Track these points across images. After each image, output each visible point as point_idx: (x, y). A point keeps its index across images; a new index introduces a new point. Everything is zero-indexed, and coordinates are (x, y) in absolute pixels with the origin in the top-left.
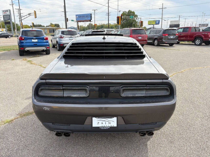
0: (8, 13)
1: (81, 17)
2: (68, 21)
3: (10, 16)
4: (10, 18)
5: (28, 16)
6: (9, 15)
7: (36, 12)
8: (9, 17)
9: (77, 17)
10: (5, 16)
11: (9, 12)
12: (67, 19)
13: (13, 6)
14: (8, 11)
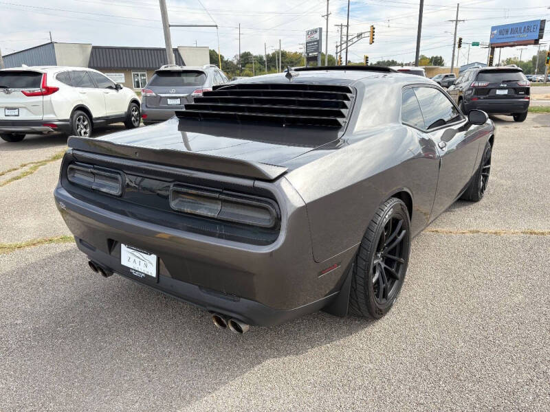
0: (316, 36)
1: (507, 32)
2: (460, 46)
3: (319, 42)
4: (318, 48)
5: (356, 39)
6: (317, 41)
7: (374, 29)
8: (318, 44)
9: (495, 32)
10: (310, 42)
11: (318, 33)
12: (460, 39)
13: (327, 19)
14: (316, 32)
